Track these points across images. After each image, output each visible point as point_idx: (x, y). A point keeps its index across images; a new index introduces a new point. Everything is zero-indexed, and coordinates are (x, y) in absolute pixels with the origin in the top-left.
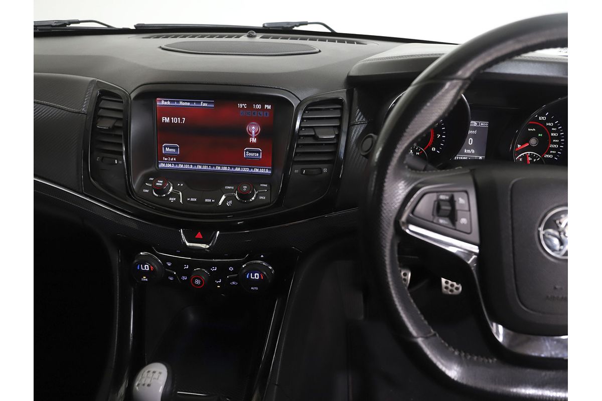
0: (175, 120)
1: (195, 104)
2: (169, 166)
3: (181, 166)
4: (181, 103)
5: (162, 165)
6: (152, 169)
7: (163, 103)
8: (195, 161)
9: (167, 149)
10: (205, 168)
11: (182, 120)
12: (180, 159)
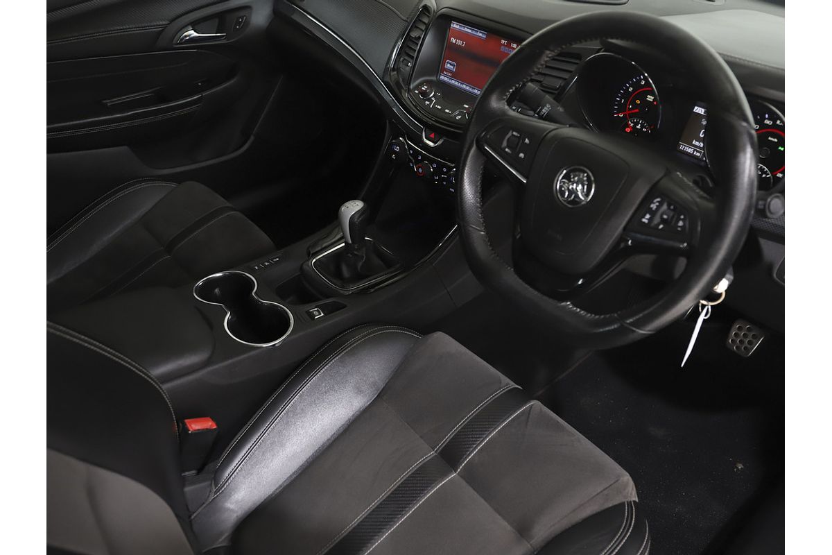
0: (459, 42)
1: (474, 33)
2: (446, 79)
3: (453, 82)
4: (466, 30)
5: (442, 77)
6: (434, 78)
7: (455, 26)
8: (463, 81)
9: (448, 65)
10: (468, 88)
11: (463, 43)
12: (454, 76)
